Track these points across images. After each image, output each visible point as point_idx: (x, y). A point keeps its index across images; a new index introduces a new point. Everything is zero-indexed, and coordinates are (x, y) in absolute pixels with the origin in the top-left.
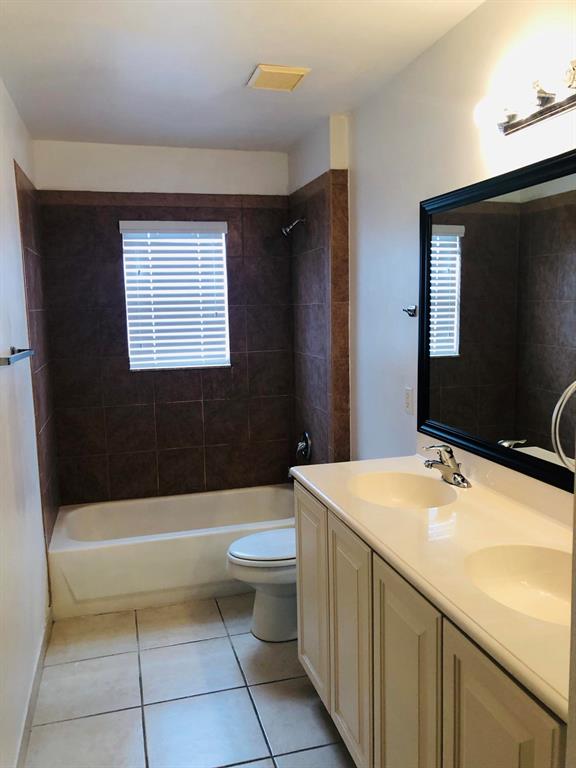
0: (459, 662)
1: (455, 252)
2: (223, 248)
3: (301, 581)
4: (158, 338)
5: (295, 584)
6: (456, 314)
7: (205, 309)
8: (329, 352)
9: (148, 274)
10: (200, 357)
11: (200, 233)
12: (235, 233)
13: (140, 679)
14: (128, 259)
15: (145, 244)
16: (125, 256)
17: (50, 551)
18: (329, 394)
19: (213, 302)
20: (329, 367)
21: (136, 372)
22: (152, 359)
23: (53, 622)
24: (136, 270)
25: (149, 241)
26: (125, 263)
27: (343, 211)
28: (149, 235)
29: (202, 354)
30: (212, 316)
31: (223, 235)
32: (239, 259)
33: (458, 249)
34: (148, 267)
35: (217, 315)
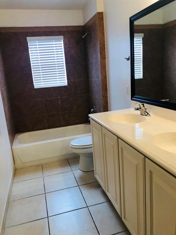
0: (152, 172)
1: (140, 43)
2: (63, 45)
3: (94, 152)
4: (43, 77)
5: (92, 153)
6: (142, 64)
7: (58, 66)
8: (100, 77)
9: (38, 55)
10: (57, 83)
11: (54, 40)
12: (66, 40)
13: (44, 185)
14: (31, 51)
15: (36, 45)
16: (29, 49)
17: (13, 147)
18: (101, 92)
19: (60, 64)
20: (100, 82)
21: (36, 89)
22: (41, 84)
23: (16, 170)
24: (34, 54)
25: (37, 44)
26: (30, 52)
27: (102, 27)
28: (37, 42)
29: (58, 82)
30: (60, 69)
31: (62, 40)
32: (68, 49)
33: (141, 42)
34: (37, 53)
35: (62, 68)
